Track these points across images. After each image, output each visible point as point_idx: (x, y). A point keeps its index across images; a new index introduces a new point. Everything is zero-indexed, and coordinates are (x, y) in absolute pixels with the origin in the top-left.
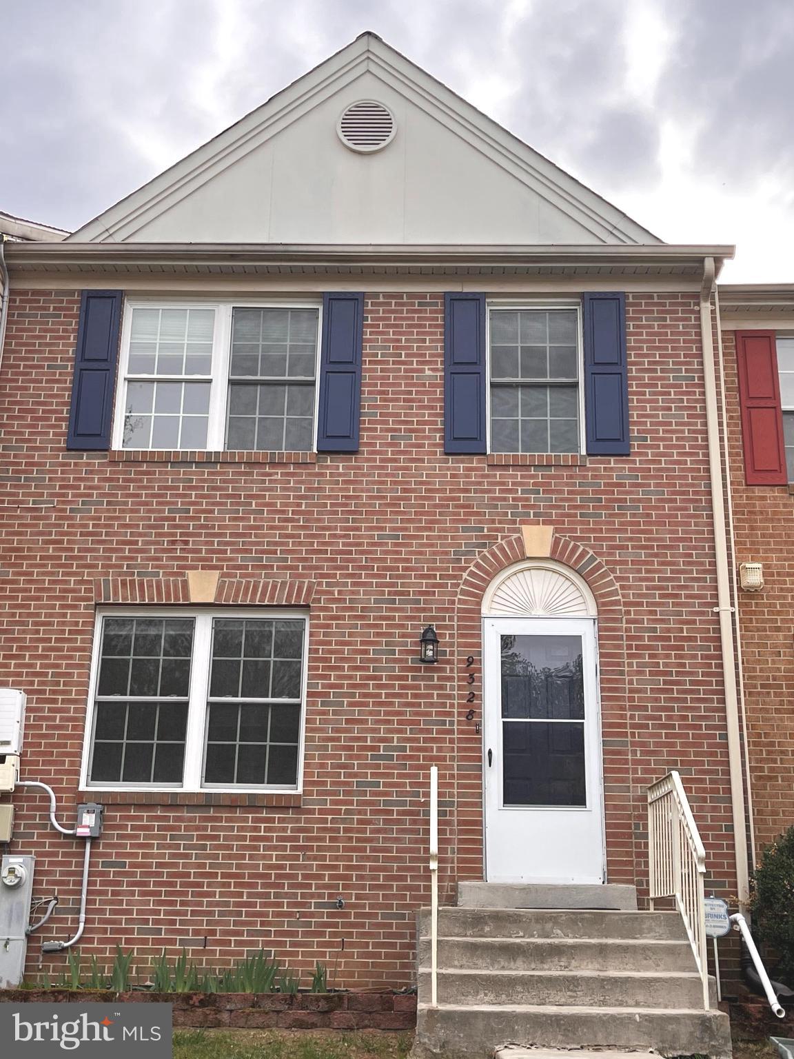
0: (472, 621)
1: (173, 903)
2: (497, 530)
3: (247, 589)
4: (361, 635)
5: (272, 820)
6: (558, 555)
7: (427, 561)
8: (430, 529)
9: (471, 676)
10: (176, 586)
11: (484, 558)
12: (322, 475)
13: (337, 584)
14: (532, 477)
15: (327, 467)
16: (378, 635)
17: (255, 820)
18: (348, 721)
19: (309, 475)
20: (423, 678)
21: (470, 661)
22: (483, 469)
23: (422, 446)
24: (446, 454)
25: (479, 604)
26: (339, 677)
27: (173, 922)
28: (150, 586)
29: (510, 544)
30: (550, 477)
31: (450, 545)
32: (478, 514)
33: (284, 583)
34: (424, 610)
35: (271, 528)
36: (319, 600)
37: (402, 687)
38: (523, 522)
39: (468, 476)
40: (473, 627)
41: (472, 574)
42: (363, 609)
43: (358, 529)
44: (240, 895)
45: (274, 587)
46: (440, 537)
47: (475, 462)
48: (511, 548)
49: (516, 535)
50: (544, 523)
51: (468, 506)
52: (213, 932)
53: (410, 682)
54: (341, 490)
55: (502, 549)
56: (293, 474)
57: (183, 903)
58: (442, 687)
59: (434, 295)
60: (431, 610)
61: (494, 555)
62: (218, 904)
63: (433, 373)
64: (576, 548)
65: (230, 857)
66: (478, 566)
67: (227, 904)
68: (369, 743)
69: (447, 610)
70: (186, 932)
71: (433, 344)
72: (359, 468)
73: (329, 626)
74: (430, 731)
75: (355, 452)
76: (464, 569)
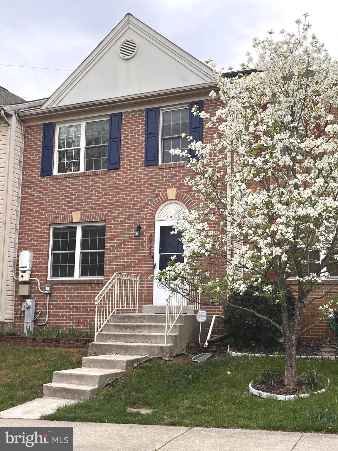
0: (152, 222)
2: (160, 191)
4: (120, 229)
5: (95, 288)
6: (178, 198)
7: (139, 203)
8: (140, 193)
9: (151, 240)
10: (69, 217)
11: (156, 201)
12: (109, 177)
13: (113, 213)
14: (172, 171)
15: (111, 174)
18: (116, 257)
19: (106, 177)
21: (151, 236)
22: (156, 170)
23: (138, 164)
24: (145, 166)
26: (114, 243)
27: (70, 318)
28: (63, 218)
29: (163, 195)
30: (177, 171)
31: (146, 198)
32: (154, 186)
33: (98, 214)
36: (108, 219)
37: (131, 245)
38: (168, 188)
39: (152, 173)
40: (152, 225)
41: (152, 207)
42: (121, 221)
46: (143, 195)
47: (154, 168)
49: (165, 192)
50: (174, 187)
52: (80, 320)
53: (133, 243)
55: (161, 198)
56: (101, 178)
57: (73, 312)
58: (142, 245)
59: (143, 110)
60: (140, 220)
61: (159, 200)
62: (81, 312)
63: (142, 138)
64: (184, 195)
66: (154, 204)
67: (84, 312)
68: (122, 263)
69: (144, 219)
70: (73, 320)
71: (142, 128)
72: (120, 174)
73: (111, 227)
74: (139, 259)
75: (118, 169)
76: (150, 205)
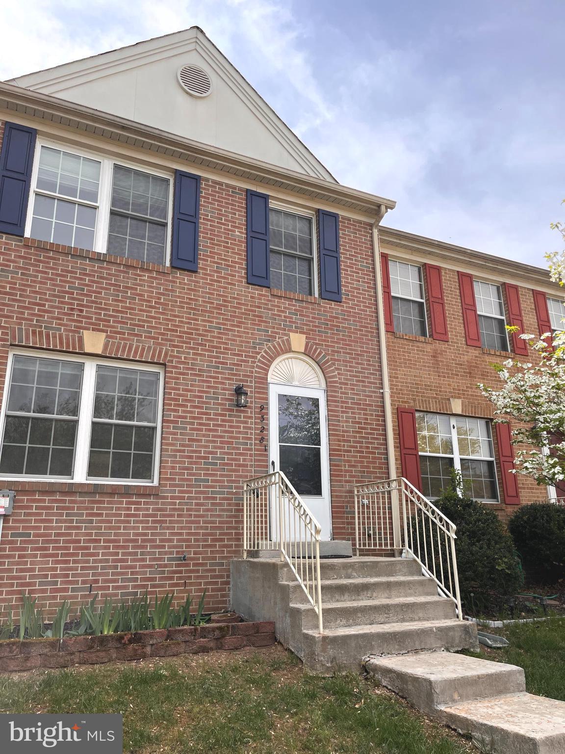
0: (263, 385)
1: (67, 562)
2: (276, 333)
3: (124, 347)
4: (199, 386)
5: (139, 503)
6: (308, 352)
7: (238, 345)
8: (239, 327)
9: (262, 416)
10: (74, 340)
11: (269, 348)
12: (174, 282)
13: (183, 353)
14: (294, 305)
15: (177, 278)
16: (209, 387)
17: (128, 503)
18: (190, 440)
19: (166, 280)
20: (235, 416)
21: (262, 408)
22: (268, 296)
23: (234, 276)
24: (248, 283)
25: (267, 375)
26: (184, 412)
27: (67, 576)
28: (54, 337)
29: (283, 341)
30: (302, 307)
31: (250, 338)
32: (265, 322)
33: (149, 348)
34: (235, 375)
35: (141, 310)
36: (172, 362)
37: (223, 421)
38: (289, 330)
39: (260, 299)
40: (263, 388)
41: (263, 357)
42: (200, 370)
43: (197, 320)
44: (117, 554)
45: (143, 349)
46: (245, 332)
47: (264, 291)
48: (284, 344)
49: (285, 338)
50: (301, 333)
51: (260, 317)
52: (97, 581)
53: (227, 418)
54: (186, 293)
55: (279, 345)
56: (156, 278)
57: (75, 562)
58: (246, 422)
59: (240, 189)
60: (239, 375)
61: (275, 347)
62: (101, 561)
63: (240, 234)
64: (316, 349)
65: (110, 528)
66: (266, 352)
67: (107, 561)
68: (202, 455)
69: (248, 376)
70: (77, 582)
71: (240, 217)
72: (197, 282)
73: (178, 379)
74: (238, 449)
75: (195, 272)
76: (258, 353)
